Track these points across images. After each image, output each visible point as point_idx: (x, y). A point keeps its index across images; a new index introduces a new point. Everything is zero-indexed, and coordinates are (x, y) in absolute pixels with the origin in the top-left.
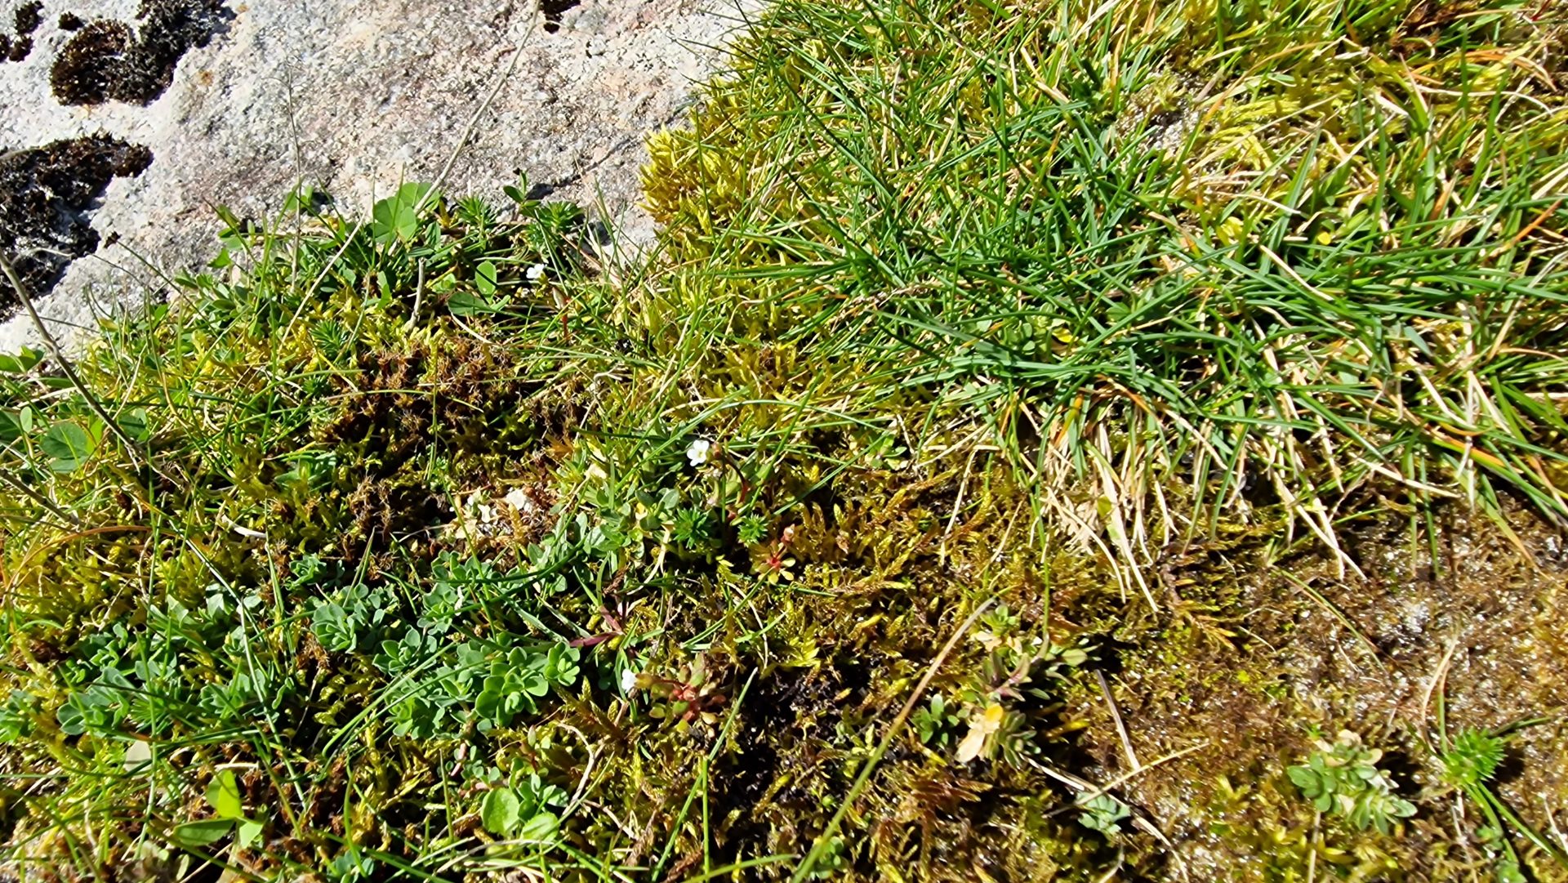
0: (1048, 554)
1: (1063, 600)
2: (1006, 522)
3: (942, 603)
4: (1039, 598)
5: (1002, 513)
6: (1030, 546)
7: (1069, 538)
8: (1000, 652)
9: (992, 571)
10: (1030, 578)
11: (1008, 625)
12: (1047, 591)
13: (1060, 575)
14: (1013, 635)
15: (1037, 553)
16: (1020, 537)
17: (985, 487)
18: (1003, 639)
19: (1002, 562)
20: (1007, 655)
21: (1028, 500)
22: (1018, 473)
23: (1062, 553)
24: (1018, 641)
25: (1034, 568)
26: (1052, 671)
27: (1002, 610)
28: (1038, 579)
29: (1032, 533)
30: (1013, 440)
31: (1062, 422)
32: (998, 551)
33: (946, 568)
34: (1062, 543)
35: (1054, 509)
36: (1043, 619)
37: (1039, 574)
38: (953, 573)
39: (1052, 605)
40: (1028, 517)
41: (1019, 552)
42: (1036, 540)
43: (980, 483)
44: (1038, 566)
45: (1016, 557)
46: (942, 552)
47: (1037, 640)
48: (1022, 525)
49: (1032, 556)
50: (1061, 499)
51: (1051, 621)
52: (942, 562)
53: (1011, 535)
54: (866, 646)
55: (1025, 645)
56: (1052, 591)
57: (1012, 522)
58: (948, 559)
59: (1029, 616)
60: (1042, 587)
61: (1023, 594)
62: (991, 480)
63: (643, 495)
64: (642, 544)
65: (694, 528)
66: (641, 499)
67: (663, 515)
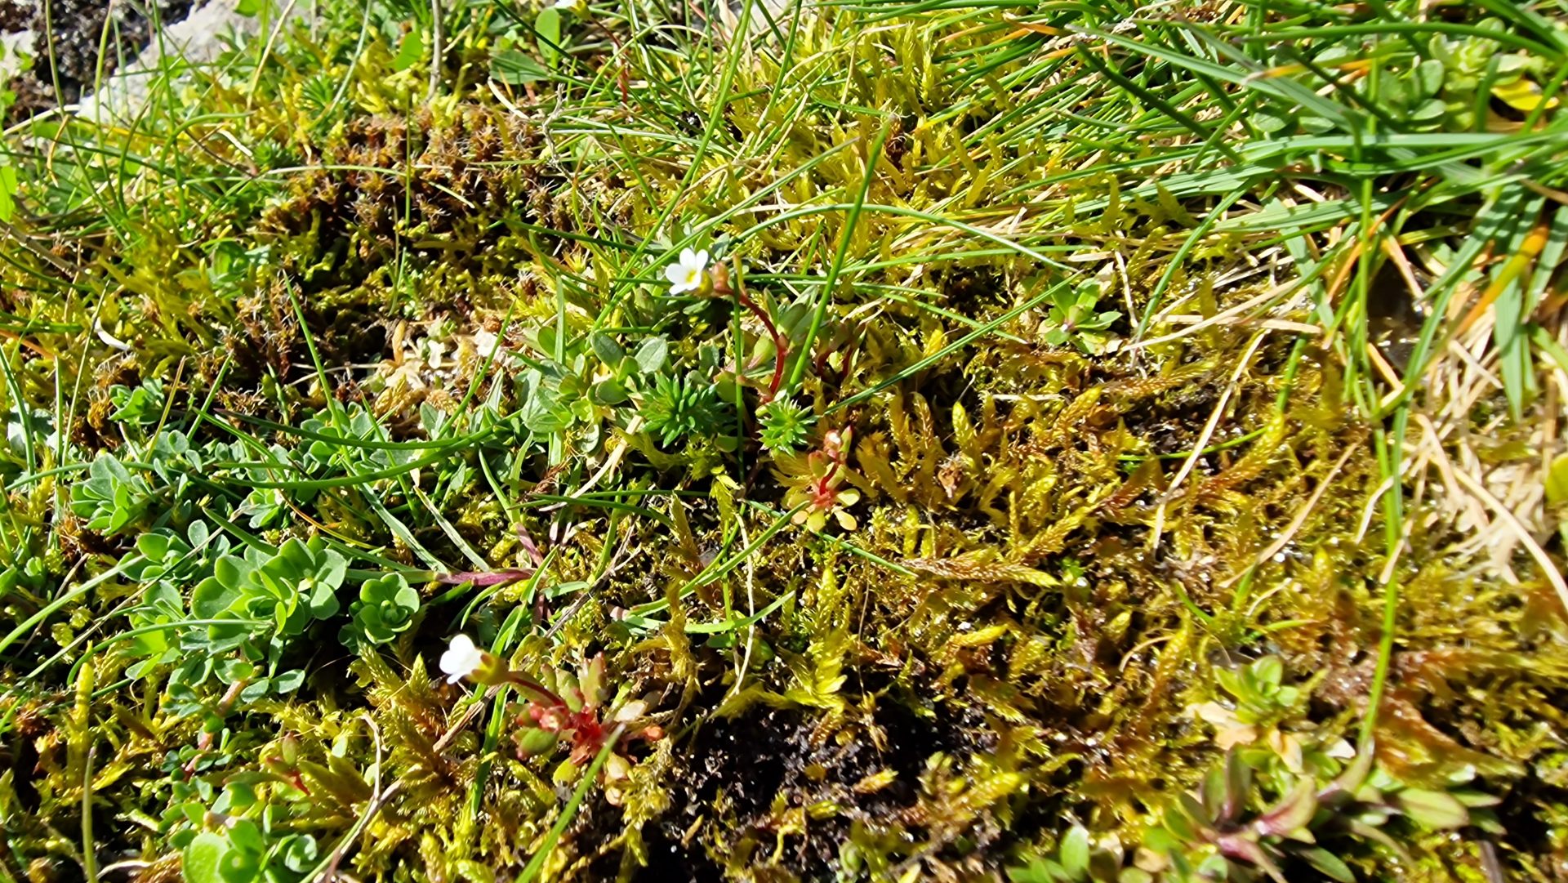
0: (1401, 564)
1: (1423, 673)
2: (1311, 483)
3: (1138, 623)
4: (1361, 656)
5: (1305, 462)
6: (1357, 538)
7: (1458, 538)
8: (1248, 758)
9: (1259, 579)
10: (1346, 609)
11: (1276, 705)
12: (1385, 646)
13: (1421, 616)
14: (1283, 727)
15: (1374, 557)
16: (1339, 519)
17: (1276, 407)
18: (1260, 731)
19: (1288, 563)
20: (1265, 766)
21: (1371, 444)
22: (1354, 384)
23: (1436, 570)
24: (1295, 743)
25: (1361, 589)
26: (1366, 824)
27: (1268, 669)
28: (1367, 614)
29: (1367, 515)
30: (1356, 315)
31: (1482, 287)
32: (1282, 538)
33: (1160, 555)
34: (1440, 546)
35: (1433, 473)
36: (1366, 708)
37: (1372, 604)
38: (1172, 569)
39: (1393, 678)
40: (1364, 479)
41: (1329, 549)
42: (1375, 528)
43: (1266, 397)
44: (1371, 585)
45: (1321, 559)
46: (1158, 523)
47: (1343, 749)
48: (1349, 494)
49: (1360, 562)
50: (1453, 451)
51: (1385, 715)
52: (1154, 541)
53: (1318, 510)
54: (959, 683)
55: (1312, 755)
56: (1396, 648)
57: (1324, 484)
58: (1167, 537)
59: (1331, 690)
60: (1375, 636)
61: (1326, 640)
62: (1291, 393)
63: (608, 344)
64: (596, 427)
65: (674, 411)
66: (598, 349)
67: (629, 383)
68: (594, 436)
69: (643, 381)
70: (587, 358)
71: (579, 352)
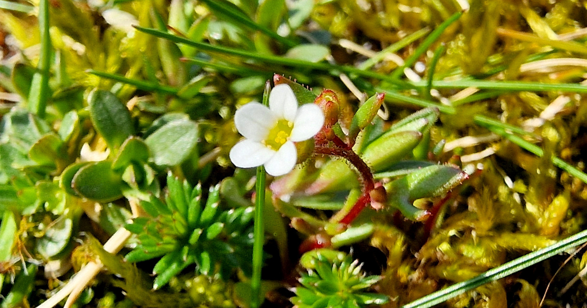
63: (115, 108)
64: (69, 223)
65: (183, 240)
66: (99, 113)
67: (129, 175)
68: (62, 235)
69: (150, 177)
70: (82, 119)
71: (71, 108)
